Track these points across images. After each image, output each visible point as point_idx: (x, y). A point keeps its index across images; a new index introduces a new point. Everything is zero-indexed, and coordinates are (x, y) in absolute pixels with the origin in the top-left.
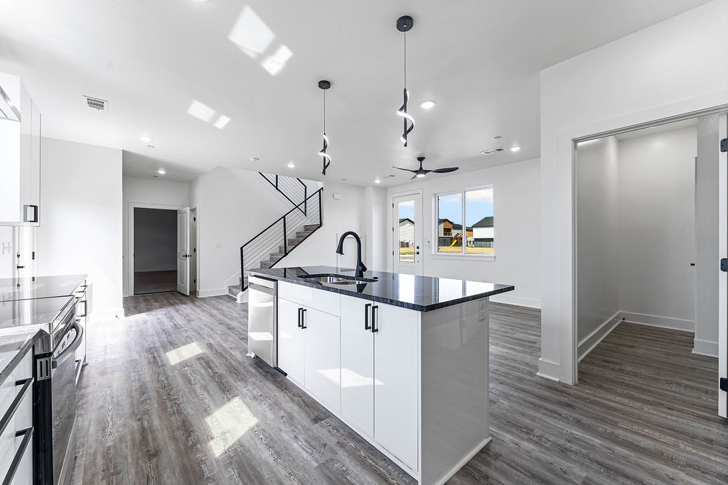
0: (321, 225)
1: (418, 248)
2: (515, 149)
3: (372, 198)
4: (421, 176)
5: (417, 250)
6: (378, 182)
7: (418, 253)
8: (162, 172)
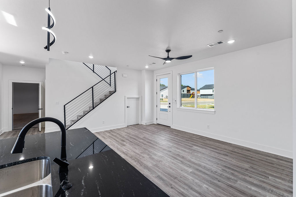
0: (115, 91)
1: (170, 104)
2: (231, 42)
3: (145, 76)
4: (168, 62)
5: (170, 105)
6: (147, 67)
7: (170, 107)
8: (22, 62)
